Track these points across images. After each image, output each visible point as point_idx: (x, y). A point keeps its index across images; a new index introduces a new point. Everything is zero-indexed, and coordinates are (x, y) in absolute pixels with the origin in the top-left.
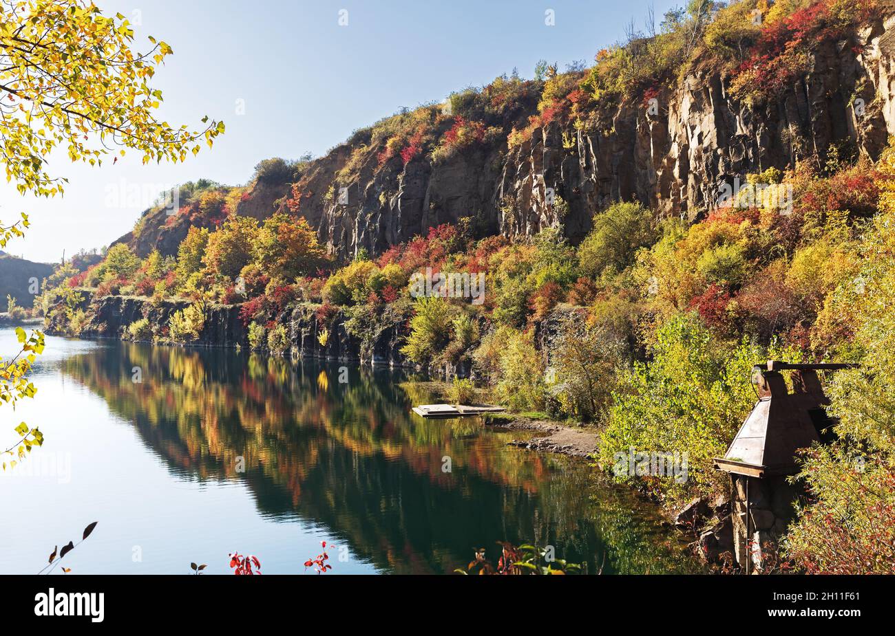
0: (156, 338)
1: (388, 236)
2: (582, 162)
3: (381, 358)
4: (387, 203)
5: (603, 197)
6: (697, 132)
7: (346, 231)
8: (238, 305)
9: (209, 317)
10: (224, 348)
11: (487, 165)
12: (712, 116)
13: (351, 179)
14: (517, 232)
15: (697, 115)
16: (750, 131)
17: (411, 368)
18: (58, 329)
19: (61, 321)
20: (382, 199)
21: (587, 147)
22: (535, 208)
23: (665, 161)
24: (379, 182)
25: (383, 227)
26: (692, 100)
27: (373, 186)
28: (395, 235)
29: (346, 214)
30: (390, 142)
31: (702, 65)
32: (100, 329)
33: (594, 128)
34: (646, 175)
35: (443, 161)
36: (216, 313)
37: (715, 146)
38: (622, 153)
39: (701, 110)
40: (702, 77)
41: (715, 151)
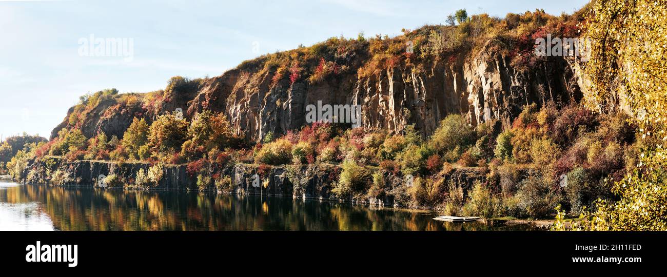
0: (126, 186)
1: (283, 126)
2: (416, 90)
3: (310, 195)
4: (281, 106)
5: (429, 110)
6: (489, 81)
7: (250, 121)
8: (184, 164)
9: (164, 172)
10: (176, 190)
11: (341, 87)
12: (499, 75)
13: (252, 90)
14: (369, 125)
15: (489, 73)
16: (521, 85)
17: (336, 201)
18: (40, 181)
19: (41, 177)
20: (278, 103)
21: (420, 83)
22: (381, 113)
23: (463, 94)
24: (274, 93)
25: (279, 120)
26: (487, 65)
27: (270, 95)
28: (287, 124)
29: (250, 111)
30: (279, 70)
31: (491, 49)
32: (78, 180)
33: (421, 72)
34: (450, 99)
35: (316, 83)
36: (169, 170)
37: (501, 90)
38: (437, 87)
39: (492, 71)
40: (492, 55)
41: (501, 92)
